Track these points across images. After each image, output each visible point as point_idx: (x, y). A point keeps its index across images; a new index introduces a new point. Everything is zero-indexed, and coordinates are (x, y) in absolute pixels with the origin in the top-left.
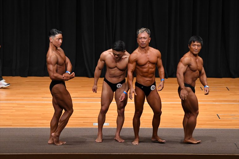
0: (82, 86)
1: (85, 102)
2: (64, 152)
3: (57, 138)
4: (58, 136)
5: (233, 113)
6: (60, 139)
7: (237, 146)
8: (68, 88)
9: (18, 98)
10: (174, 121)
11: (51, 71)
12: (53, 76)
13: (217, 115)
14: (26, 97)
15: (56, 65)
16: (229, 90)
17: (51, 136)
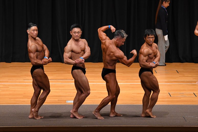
0: (57, 70)
1: (59, 83)
2: (42, 125)
3: (36, 112)
4: (37, 111)
5: (182, 92)
6: (38, 114)
7: (185, 119)
8: (46, 72)
9: (3, 80)
10: (134, 99)
11: (32, 58)
12: (34, 62)
13: (169, 93)
14: (11, 79)
15: (36, 52)
16: (178, 73)
17: (31, 111)
